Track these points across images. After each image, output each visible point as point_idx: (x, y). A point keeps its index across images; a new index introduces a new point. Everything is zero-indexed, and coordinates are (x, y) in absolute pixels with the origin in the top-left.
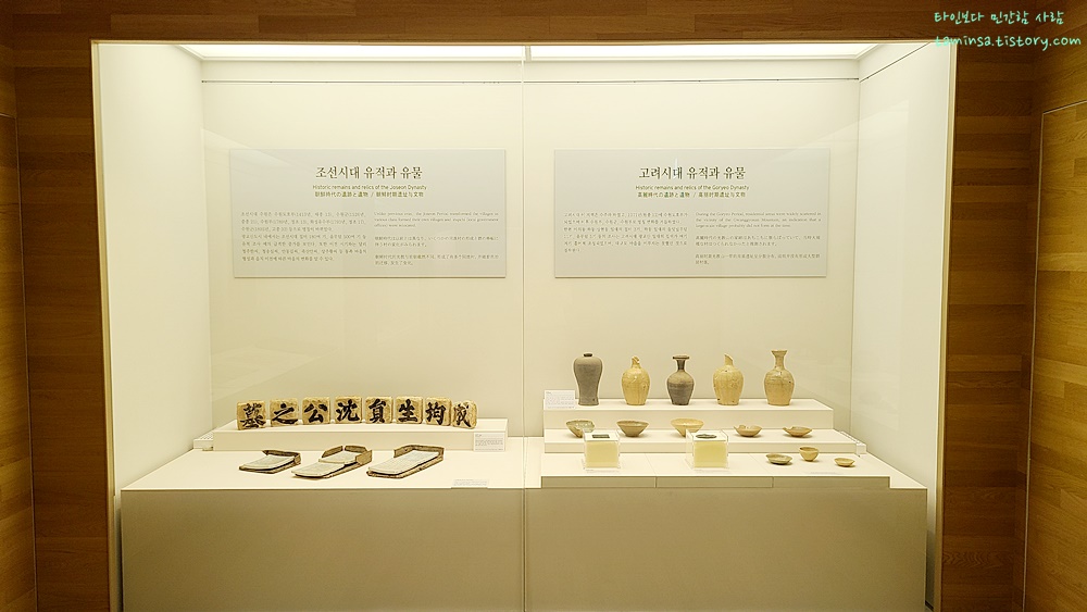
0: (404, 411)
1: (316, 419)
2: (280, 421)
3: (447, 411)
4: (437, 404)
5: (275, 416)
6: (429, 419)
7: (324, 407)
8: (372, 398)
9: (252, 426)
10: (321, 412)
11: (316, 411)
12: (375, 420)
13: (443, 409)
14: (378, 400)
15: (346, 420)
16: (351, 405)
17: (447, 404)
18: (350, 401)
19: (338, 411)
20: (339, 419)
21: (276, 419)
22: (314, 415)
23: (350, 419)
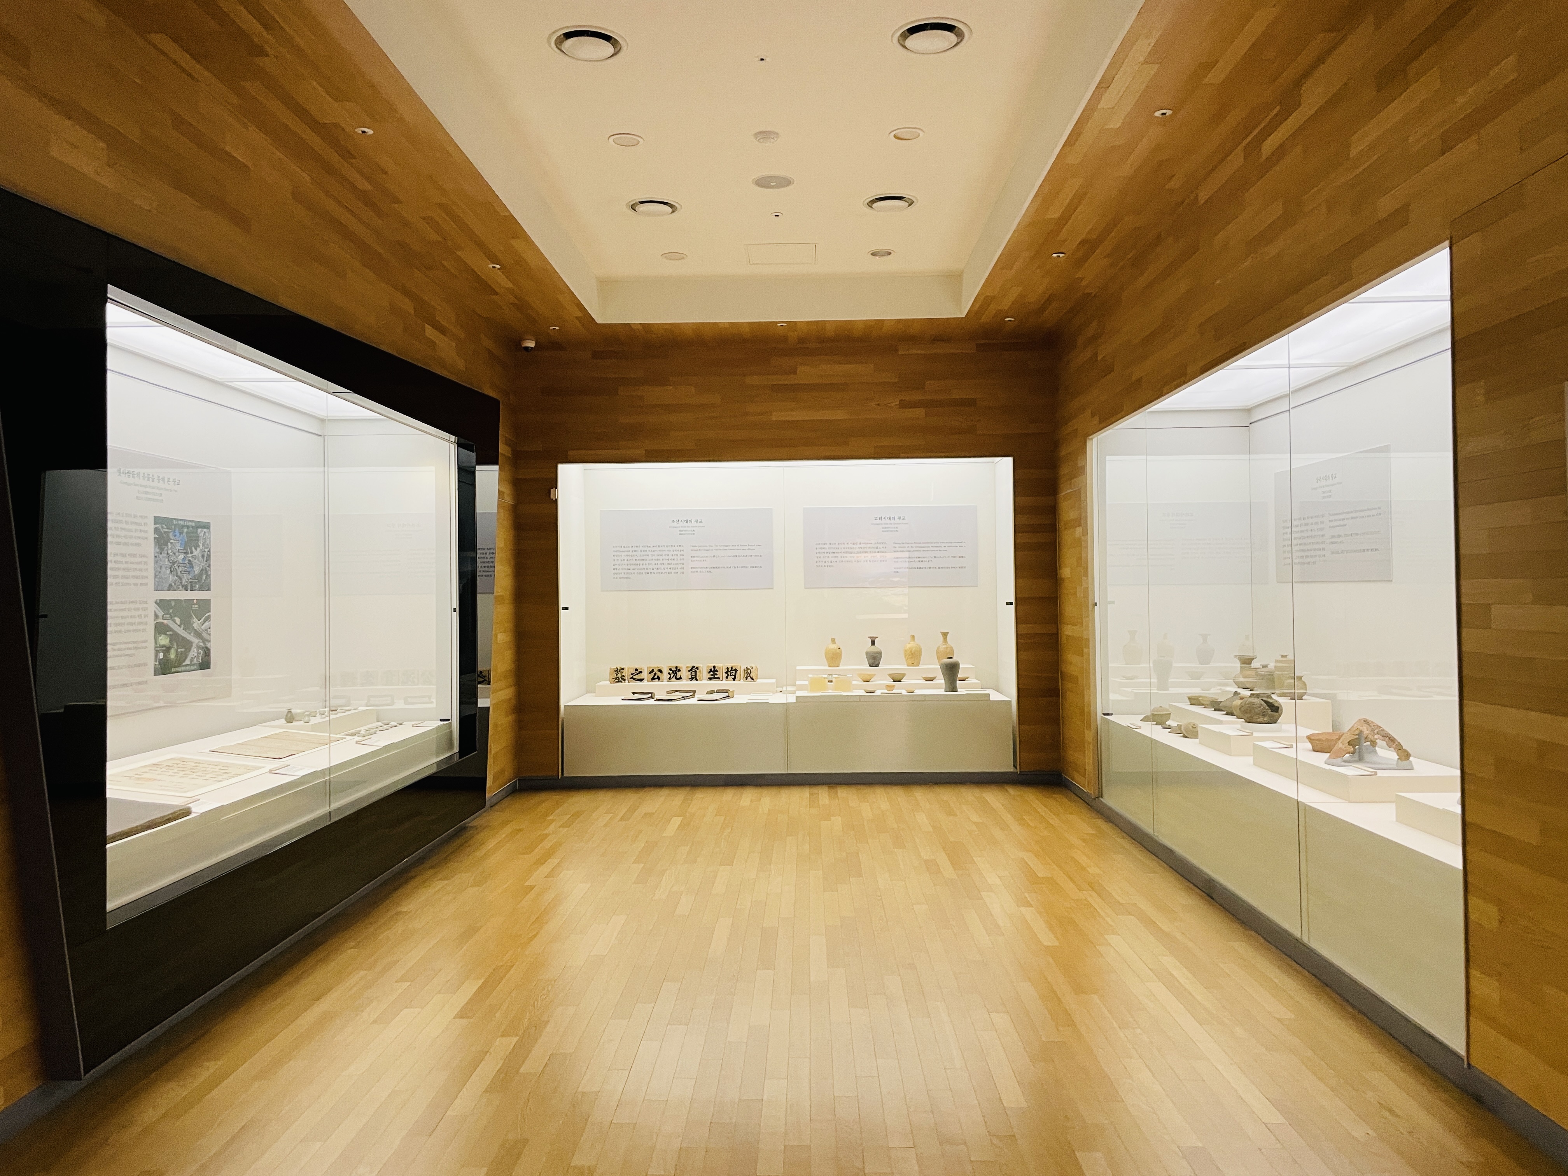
0: (711, 673)
1: (656, 679)
2: (634, 679)
3: (738, 672)
4: (732, 668)
5: (631, 676)
6: (727, 677)
7: (660, 671)
8: (691, 665)
9: (619, 682)
10: (659, 674)
11: (655, 674)
12: (692, 679)
13: (736, 670)
14: (694, 667)
15: (674, 679)
16: (678, 670)
17: (739, 667)
18: (676, 667)
19: (669, 673)
20: (670, 679)
21: (632, 678)
22: (654, 676)
23: (676, 678)
